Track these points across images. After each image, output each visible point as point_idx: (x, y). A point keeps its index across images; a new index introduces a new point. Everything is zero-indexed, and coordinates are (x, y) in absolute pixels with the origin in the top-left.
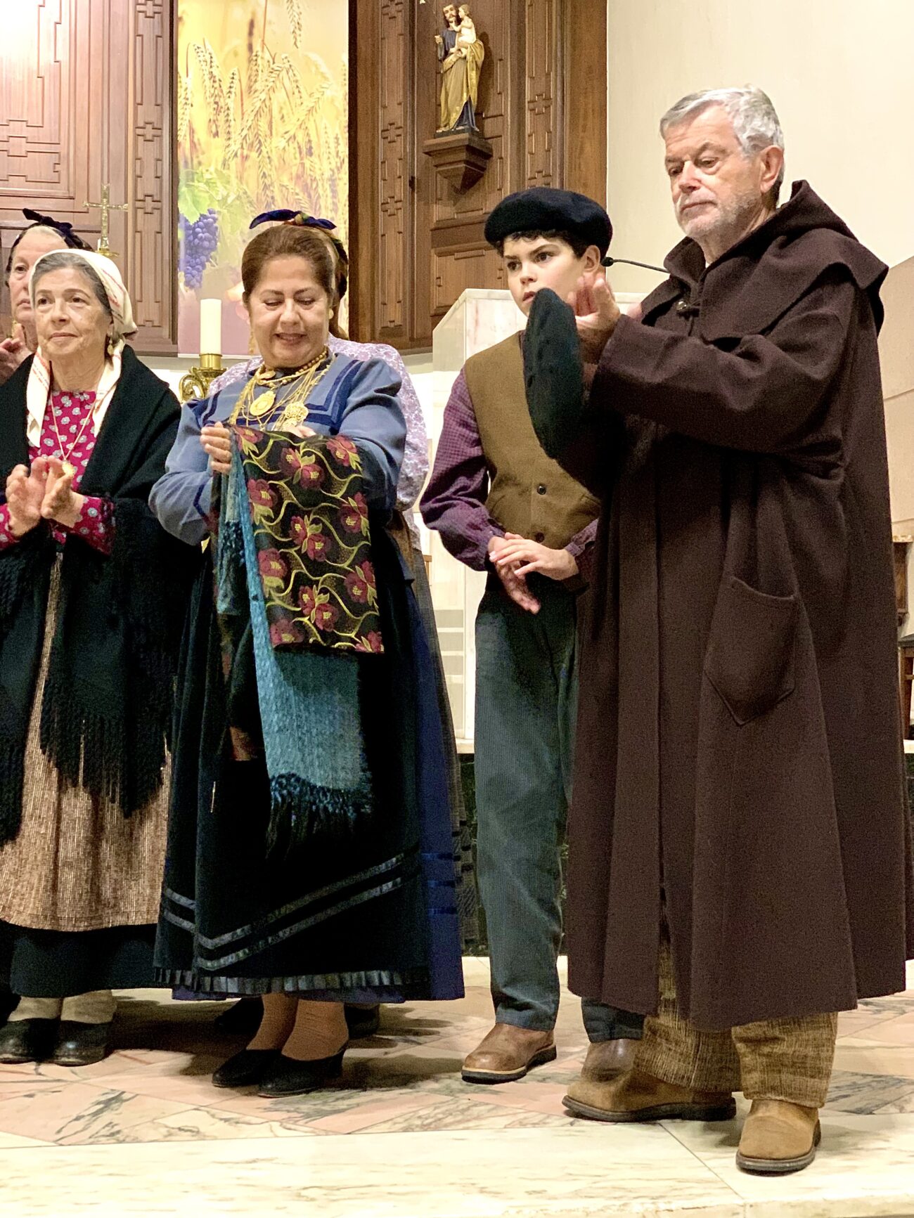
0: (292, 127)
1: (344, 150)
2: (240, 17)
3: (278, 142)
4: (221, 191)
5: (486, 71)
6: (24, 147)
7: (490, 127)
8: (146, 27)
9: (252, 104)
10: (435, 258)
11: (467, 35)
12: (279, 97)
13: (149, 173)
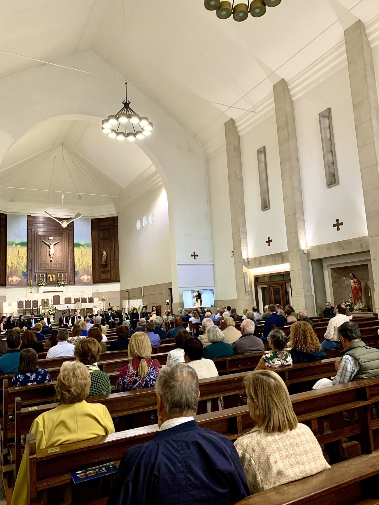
0: (86, 261)
1: (92, 263)
2: (81, 250)
3: (85, 263)
4: (79, 268)
5: (107, 257)
6: (58, 264)
7: (107, 262)
8: (71, 252)
9: (82, 259)
10: (102, 274)
11: (105, 253)
12: (85, 258)
13: (71, 266)
